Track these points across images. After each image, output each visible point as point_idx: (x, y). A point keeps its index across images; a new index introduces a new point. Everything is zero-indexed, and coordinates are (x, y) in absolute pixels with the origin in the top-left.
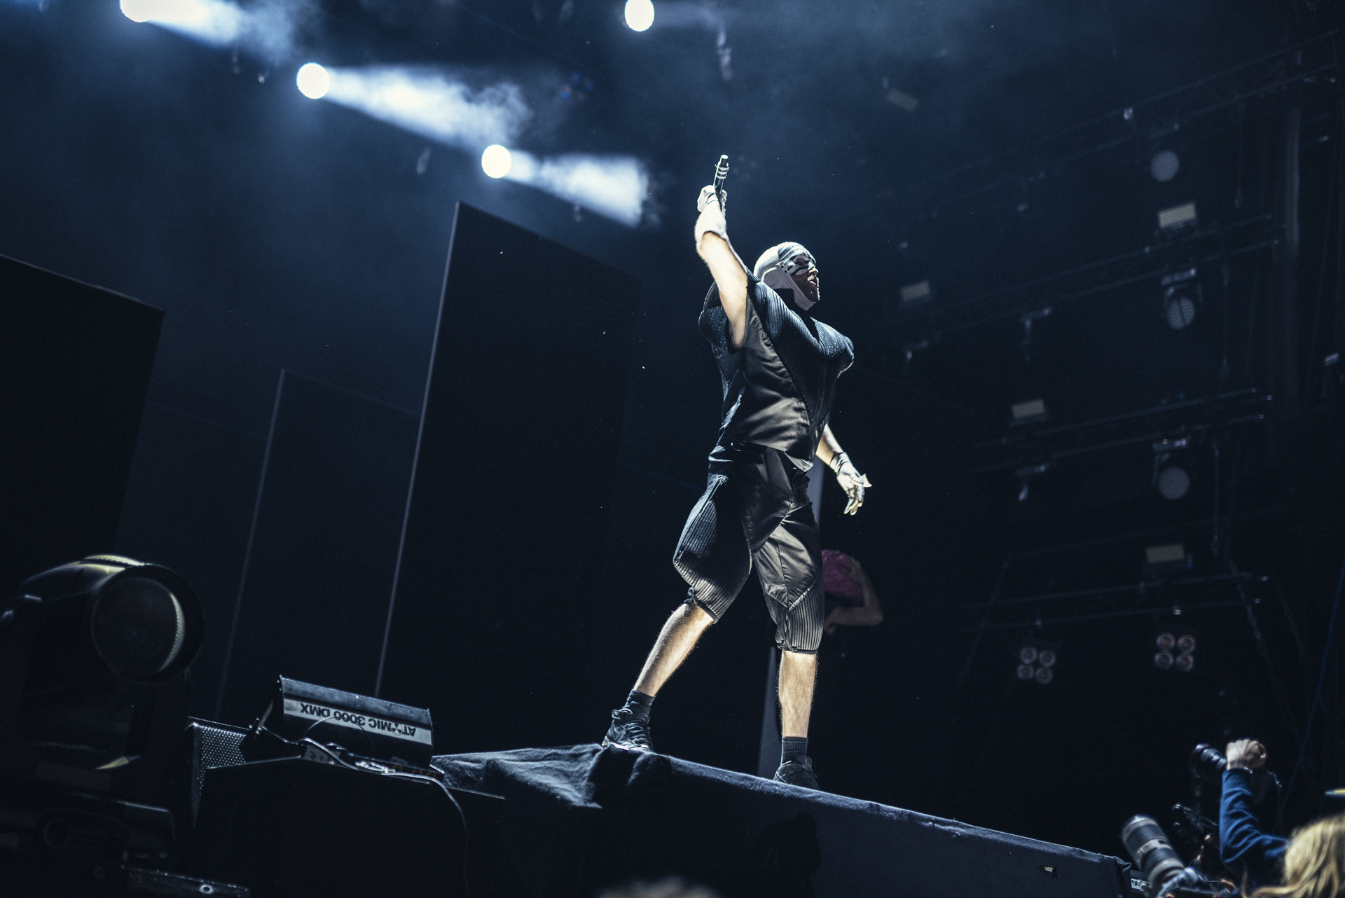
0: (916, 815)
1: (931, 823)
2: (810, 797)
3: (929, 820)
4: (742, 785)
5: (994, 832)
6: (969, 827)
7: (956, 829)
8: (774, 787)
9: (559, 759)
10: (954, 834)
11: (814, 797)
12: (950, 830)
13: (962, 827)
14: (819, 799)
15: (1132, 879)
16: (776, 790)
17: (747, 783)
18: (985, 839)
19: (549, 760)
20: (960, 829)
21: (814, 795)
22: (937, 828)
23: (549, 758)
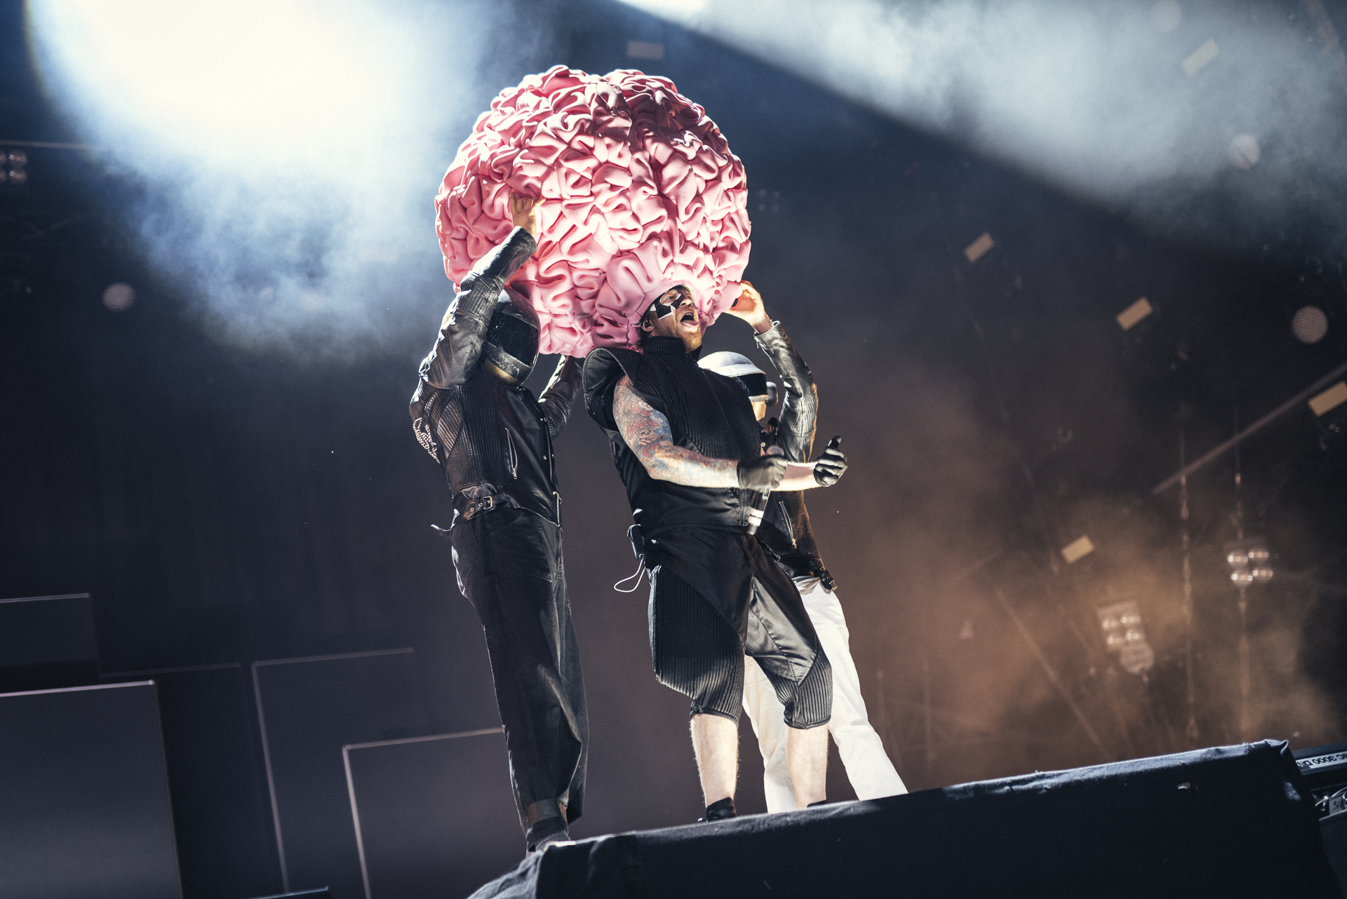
0: (984, 785)
1: (1007, 788)
2: (836, 814)
3: (1003, 785)
4: (740, 832)
5: (1095, 769)
6: (1061, 774)
7: (1043, 782)
8: (784, 819)
9: (511, 885)
10: (1041, 789)
11: (841, 813)
12: (1036, 786)
13: (1050, 777)
14: (849, 812)
15: (1297, 761)
16: (788, 822)
17: (747, 827)
18: (1086, 780)
19: (504, 889)
20: (1049, 781)
21: (840, 810)
22: (1017, 790)
23: (504, 887)
